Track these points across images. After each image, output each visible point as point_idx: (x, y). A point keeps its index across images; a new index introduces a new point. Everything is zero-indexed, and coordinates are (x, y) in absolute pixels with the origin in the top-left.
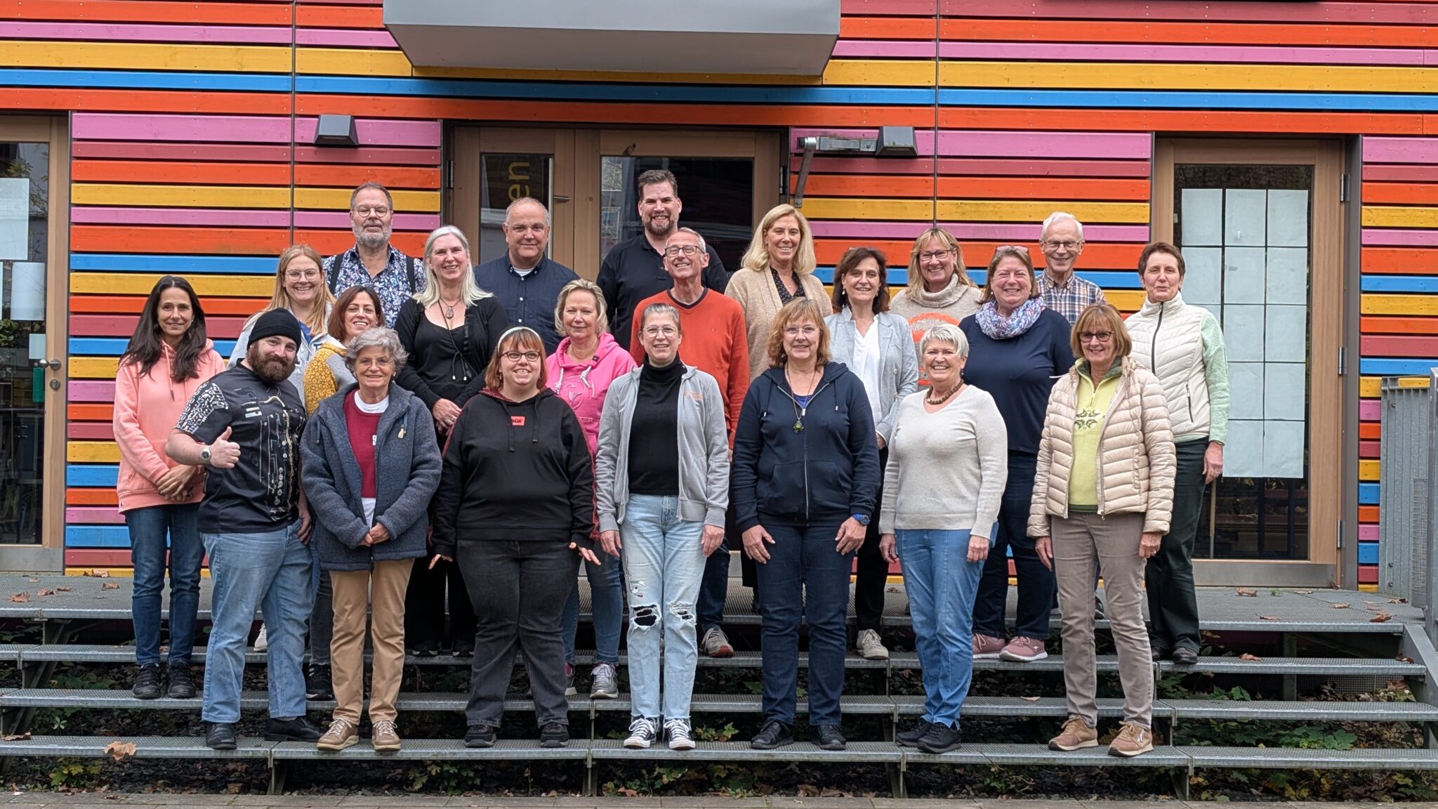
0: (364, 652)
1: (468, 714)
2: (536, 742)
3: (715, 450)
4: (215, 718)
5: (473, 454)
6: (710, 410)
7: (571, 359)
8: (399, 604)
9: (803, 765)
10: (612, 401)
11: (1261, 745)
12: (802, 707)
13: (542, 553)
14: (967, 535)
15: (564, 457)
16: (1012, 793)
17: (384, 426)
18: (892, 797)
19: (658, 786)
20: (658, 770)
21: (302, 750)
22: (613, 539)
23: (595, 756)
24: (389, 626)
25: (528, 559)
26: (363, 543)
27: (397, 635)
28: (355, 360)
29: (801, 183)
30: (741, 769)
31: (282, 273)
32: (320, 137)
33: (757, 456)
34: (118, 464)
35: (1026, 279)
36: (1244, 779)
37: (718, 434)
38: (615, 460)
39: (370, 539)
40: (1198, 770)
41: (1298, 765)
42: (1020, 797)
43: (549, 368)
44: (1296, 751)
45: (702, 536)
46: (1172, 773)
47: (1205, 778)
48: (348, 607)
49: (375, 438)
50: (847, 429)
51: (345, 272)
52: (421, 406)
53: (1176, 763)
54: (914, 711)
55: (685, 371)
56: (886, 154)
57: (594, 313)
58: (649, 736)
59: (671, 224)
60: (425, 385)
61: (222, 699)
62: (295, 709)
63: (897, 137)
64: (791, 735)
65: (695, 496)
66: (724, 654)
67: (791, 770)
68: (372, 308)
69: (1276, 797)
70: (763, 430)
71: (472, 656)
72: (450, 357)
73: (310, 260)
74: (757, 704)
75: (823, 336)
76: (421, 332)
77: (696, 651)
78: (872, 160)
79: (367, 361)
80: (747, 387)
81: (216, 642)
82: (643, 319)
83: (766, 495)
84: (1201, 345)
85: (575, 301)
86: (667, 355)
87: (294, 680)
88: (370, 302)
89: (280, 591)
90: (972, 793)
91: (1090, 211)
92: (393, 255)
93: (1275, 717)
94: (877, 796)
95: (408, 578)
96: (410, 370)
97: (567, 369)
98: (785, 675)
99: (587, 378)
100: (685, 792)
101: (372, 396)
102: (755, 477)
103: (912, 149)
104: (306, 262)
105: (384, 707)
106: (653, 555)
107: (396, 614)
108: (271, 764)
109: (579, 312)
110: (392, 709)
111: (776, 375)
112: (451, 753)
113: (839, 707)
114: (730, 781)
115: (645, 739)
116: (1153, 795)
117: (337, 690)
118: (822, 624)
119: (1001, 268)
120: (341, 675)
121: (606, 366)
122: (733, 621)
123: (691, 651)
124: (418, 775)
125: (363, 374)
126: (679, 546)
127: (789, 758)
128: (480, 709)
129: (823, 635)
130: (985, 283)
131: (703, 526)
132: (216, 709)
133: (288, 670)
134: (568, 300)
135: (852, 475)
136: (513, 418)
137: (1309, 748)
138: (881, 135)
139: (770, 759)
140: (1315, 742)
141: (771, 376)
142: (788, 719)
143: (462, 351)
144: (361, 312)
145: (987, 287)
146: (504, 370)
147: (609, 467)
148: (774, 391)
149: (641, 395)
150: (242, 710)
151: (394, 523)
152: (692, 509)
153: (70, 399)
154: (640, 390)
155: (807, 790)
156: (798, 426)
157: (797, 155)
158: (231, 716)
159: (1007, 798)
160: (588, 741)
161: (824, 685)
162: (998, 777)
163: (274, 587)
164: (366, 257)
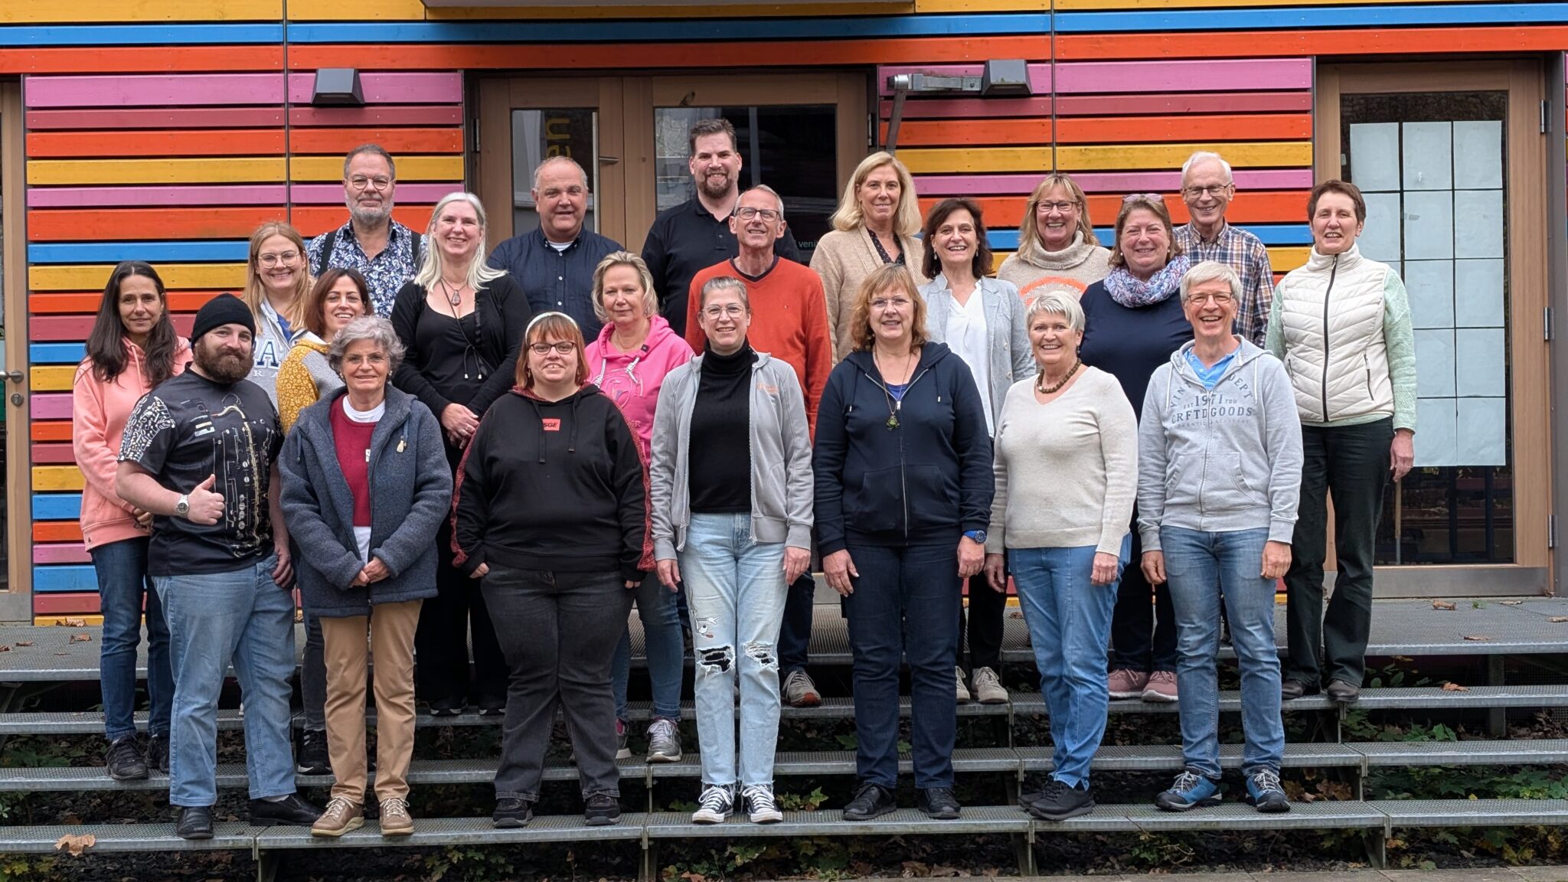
0: (367, 713)
1: (497, 785)
2: (581, 818)
3: (796, 454)
4: (185, 800)
5: (496, 468)
6: (788, 406)
7: (617, 348)
8: (405, 654)
9: (908, 837)
10: (667, 399)
11: (1473, 796)
12: (905, 766)
13: (583, 586)
14: (1092, 551)
15: (609, 469)
16: (1166, 866)
17: (379, 437)
18: (1018, 875)
19: (730, 869)
20: (730, 849)
21: (293, 837)
22: (669, 570)
23: (652, 835)
24: (394, 682)
25: (566, 594)
26: (357, 584)
27: (406, 693)
28: (341, 358)
29: (893, 132)
30: (832, 845)
31: (255, 257)
32: (318, 96)
33: (841, 460)
34: (80, 492)
35: (1162, 235)
36: (1453, 839)
37: (799, 435)
38: (672, 472)
39: (364, 577)
40: (1396, 831)
41: (1520, 822)
42: (1175, 870)
43: (589, 360)
44: (1515, 802)
45: (783, 560)
46: (1363, 835)
47: (1406, 840)
48: (344, 661)
49: (368, 452)
50: (952, 424)
51: (338, 254)
52: (426, 413)
53: (1369, 824)
54: (1044, 767)
55: (756, 359)
56: (993, 93)
57: (639, 292)
58: (724, 808)
59: (729, 183)
60: (431, 387)
61: (192, 777)
62: (281, 787)
63: (1007, 71)
64: (893, 801)
65: (771, 512)
66: (813, 703)
67: (895, 842)
68: (357, 295)
69: (1492, 860)
70: (848, 428)
71: (503, 714)
72: (461, 351)
73: (286, 240)
74: (850, 764)
75: (918, 310)
76: (423, 322)
77: (779, 701)
78: (978, 101)
79: (356, 358)
80: (828, 374)
81: (179, 709)
82: (702, 297)
83: (854, 509)
84: (1383, 309)
85: (615, 279)
86: (733, 339)
87: (277, 752)
88: (353, 289)
89: (253, 644)
90: (1117, 867)
91: (1241, 153)
92: (394, 231)
93: (1489, 761)
94: (1000, 874)
95: (416, 622)
96: (411, 370)
97: (610, 361)
98: (882, 730)
99: (634, 373)
100: (764, 874)
101: (364, 401)
102: (840, 488)
103: (1024, 86)
104: (281, 243)
105: (391, 782)
106: (723, 586)
107: (402, 668)
108: (255, 856)
109: (620, 293)
110: (403, 784)
111: (862, 360)
112: (474, 836)
113: (950, 765)
114: (820, 860)
115: (718, 812)
116: (1341, 863)
117: (336, 763)
118: (927, 665)
119: (1129, 224)
120: (338, 744)
121: (658, 356)
122: (821, 661)
123: (772, 702)
124: (437, 863)
125: (353, 375)
126: (755, 572)
127: (889, 830)
128: (511, 778)
129: (928, 678)
130: (1113, 244)
131: (785, 548)
132: (185, 791)
133: (268, 740)
134: (605, 280)
135: (960, 480)
136: (545, 421)
137: (1531, 798)
138: (987, 71)
139: (868, 832)
140: (1539, 791)
141: (856, 361)
142: (889, 783)
143: (474, 343)
144: (344, 302)
145: (1115, 247)
146: (532, 366)
147: (665, 481)
148: (860, 378)
149: (703, 392)
150: (218, 791)
151: (395, 557)
152: (769, 528)
153: (33, 417)
154: (701, 384)
155: (914, 869)
156: (893, 422)
157: (887, 98)
158: (205, 798)
159: (1161, 872)
160: (645, 814)
161: (932, 739)
162: (1148, 847)
163: (244, 638)
164: (362, 235)
